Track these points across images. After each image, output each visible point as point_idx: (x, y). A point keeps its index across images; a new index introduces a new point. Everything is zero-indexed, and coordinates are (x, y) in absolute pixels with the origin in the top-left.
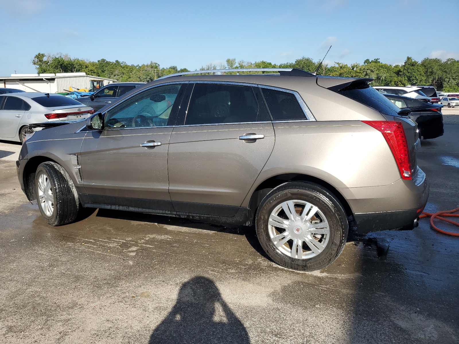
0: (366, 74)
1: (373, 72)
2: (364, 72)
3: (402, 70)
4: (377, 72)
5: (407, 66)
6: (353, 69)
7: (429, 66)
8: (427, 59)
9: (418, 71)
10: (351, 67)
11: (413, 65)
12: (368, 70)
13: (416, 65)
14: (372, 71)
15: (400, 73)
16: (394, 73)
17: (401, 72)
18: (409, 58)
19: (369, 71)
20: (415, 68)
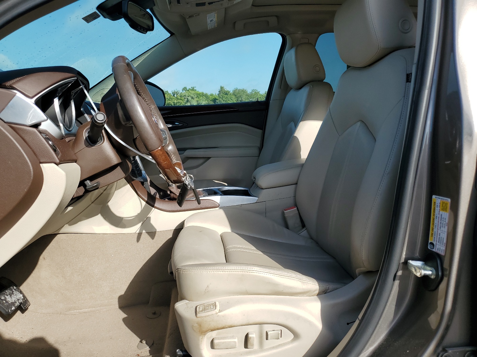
0: (188, 101)
1: (194, 99)
2: (185, 98)
3: (217, 98)
4: (197, 99)
5: (222, 94)
6: (174, 96)
7: (239, 95)
8: (237, 89)
9: (231, 99)
10: (172, 94)
11: (226, 94)
12: (188, 96)
13: (229, 94)
14: (192, 98)
15: (217, 101)
16: (211, 101)
17: (217, 99)
18: (222, 88)
19: (190, 98)
20: (229, 97)
